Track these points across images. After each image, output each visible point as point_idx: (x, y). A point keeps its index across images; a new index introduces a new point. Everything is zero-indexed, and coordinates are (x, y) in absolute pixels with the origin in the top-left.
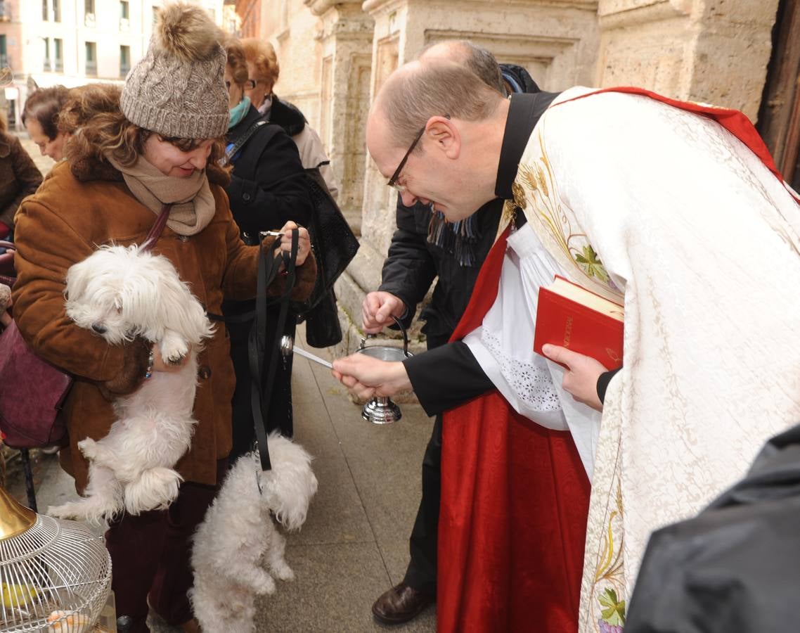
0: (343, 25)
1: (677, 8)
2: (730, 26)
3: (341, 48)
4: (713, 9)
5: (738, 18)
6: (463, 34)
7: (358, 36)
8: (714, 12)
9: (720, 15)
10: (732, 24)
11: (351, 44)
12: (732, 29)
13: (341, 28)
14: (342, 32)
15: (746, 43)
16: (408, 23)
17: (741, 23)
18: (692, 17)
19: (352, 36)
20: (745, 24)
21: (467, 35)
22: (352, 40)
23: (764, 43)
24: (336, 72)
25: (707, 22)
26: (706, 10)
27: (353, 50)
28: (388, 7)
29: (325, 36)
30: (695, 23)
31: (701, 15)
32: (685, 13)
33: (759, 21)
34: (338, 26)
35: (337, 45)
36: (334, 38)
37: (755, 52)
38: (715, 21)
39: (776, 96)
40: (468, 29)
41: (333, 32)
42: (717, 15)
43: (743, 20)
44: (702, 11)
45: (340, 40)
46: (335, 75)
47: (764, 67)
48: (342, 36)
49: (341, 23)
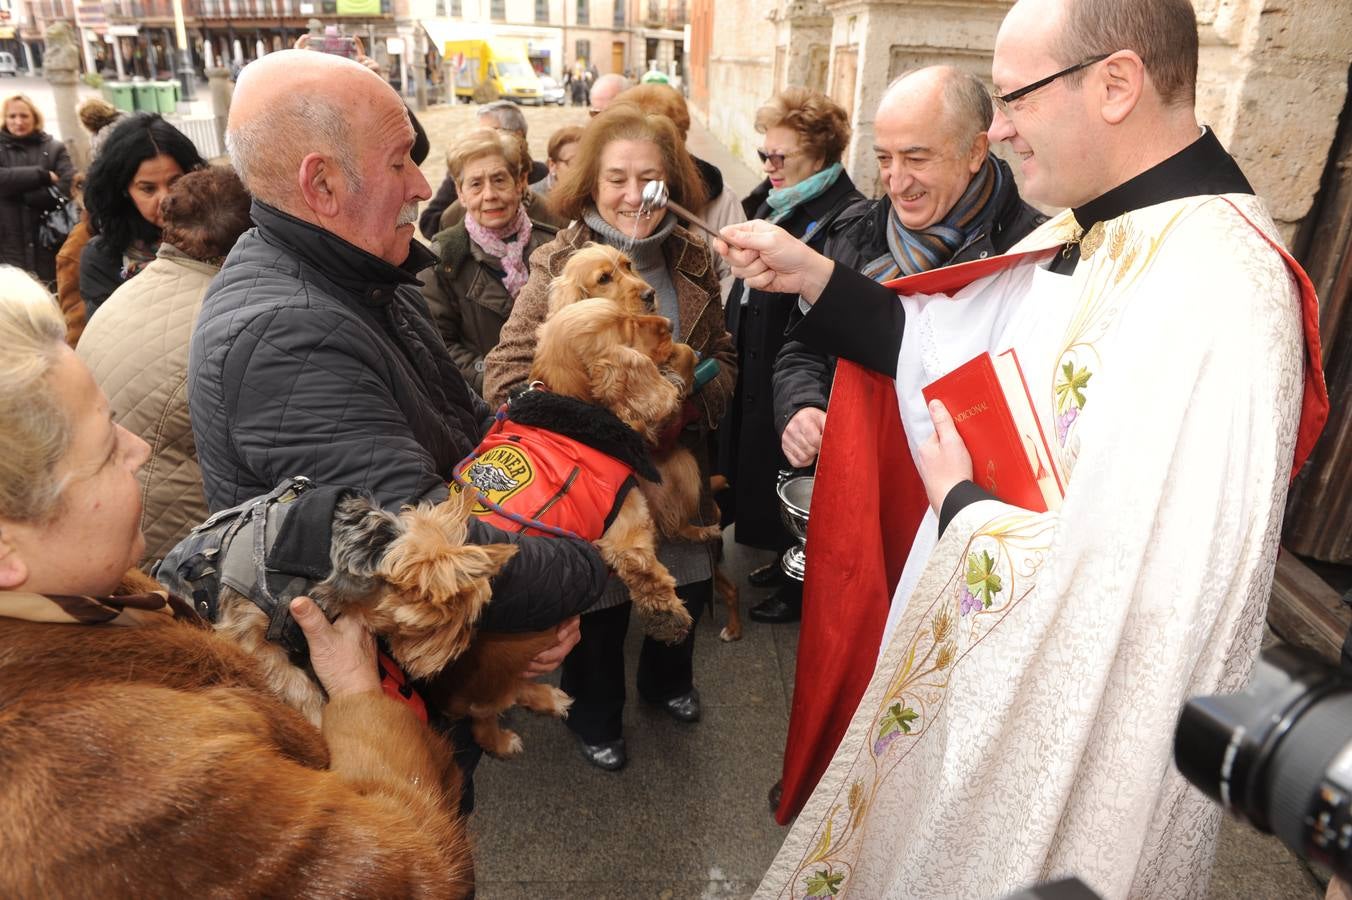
0: (801, 8)
1: (1222, 36)
2: (1291, 63)
3: (797, 38)
4: (1270, 39)
5: (1303, 51)
6: (943, 51)
7: (819, 22)
8: (1271, 44)
9: (1279, 47)
10: (1295, 61)
11: (811, 32)
12: (1294, 67)
13: (798, 12)
14: (799, 17)
15: (1313, 86)
16: (869, 37)
17: (1306, 59)
18: (1241, 49)
19: (813, 22)
20: (1313, 59)
21: (947, 51)
22: (811, 27)
23: (1337, 85)
24: (790, 69)
25: (1260, 58)
26: (1259, 40)
27: (813, 41)
28: (847, 7)
29: (778, 18)
30: (1245, 57)
31: (1252, 48)
32: (1232, 42)
33: (1332, 55)
34: (794, 8)
35: (792, 34)
36: (788, 24)
37: (1323, 97)
38: (1271, 56)
39: (1349, 156)
40: (950, 45)
41: (787, 16)
42: (1274, 47)
43: (1311, 55)
44: (1254, 42)
45: (796, 27)
46: (789, 75)
47: (1335, 118)
48: (798, 22)
49: (798, 4)
